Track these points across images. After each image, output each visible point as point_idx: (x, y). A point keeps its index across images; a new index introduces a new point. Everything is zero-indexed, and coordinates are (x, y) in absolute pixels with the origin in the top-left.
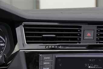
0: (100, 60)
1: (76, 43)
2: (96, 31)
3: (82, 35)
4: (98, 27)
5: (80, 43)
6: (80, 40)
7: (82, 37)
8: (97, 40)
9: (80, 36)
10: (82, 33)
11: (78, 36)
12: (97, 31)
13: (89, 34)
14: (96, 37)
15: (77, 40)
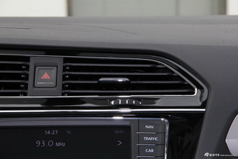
0: (69, 132)
1: (18, 94)
2: (61, 68)
3: (31, 77)
4: (66, 60)
5: (25, 94)
6: (26, 88)
7: (30, 82)
8: (64, 88)
9: (27, 78)
10: (31, 73)
11: (22, 79)
12: (64, 69)
13: (46, 76)
14: (60, 82)
15: (21, 88)
